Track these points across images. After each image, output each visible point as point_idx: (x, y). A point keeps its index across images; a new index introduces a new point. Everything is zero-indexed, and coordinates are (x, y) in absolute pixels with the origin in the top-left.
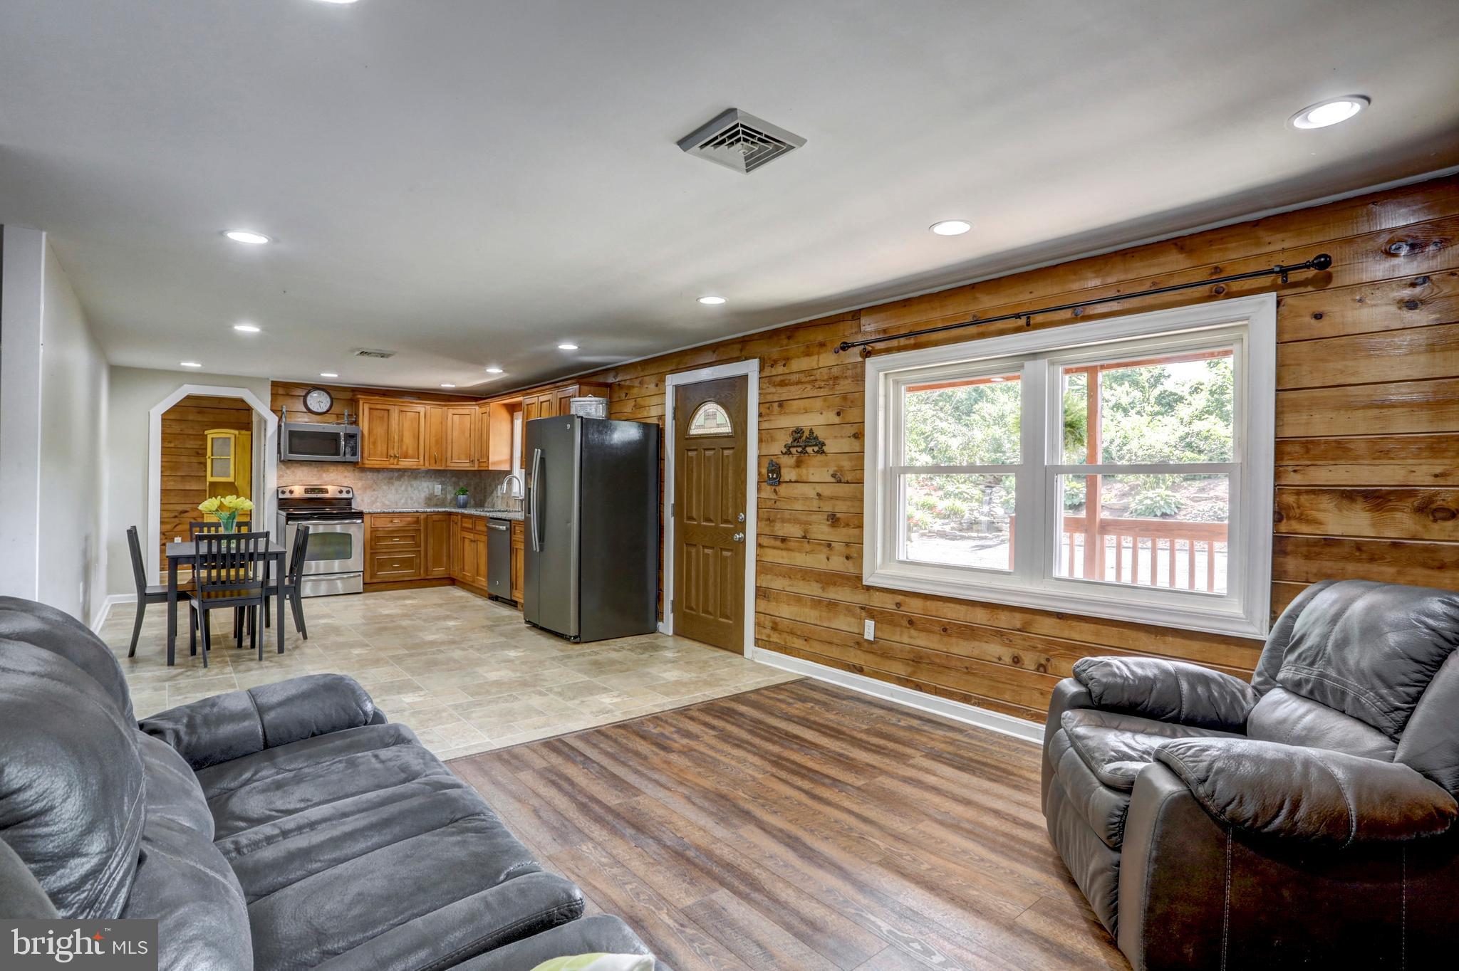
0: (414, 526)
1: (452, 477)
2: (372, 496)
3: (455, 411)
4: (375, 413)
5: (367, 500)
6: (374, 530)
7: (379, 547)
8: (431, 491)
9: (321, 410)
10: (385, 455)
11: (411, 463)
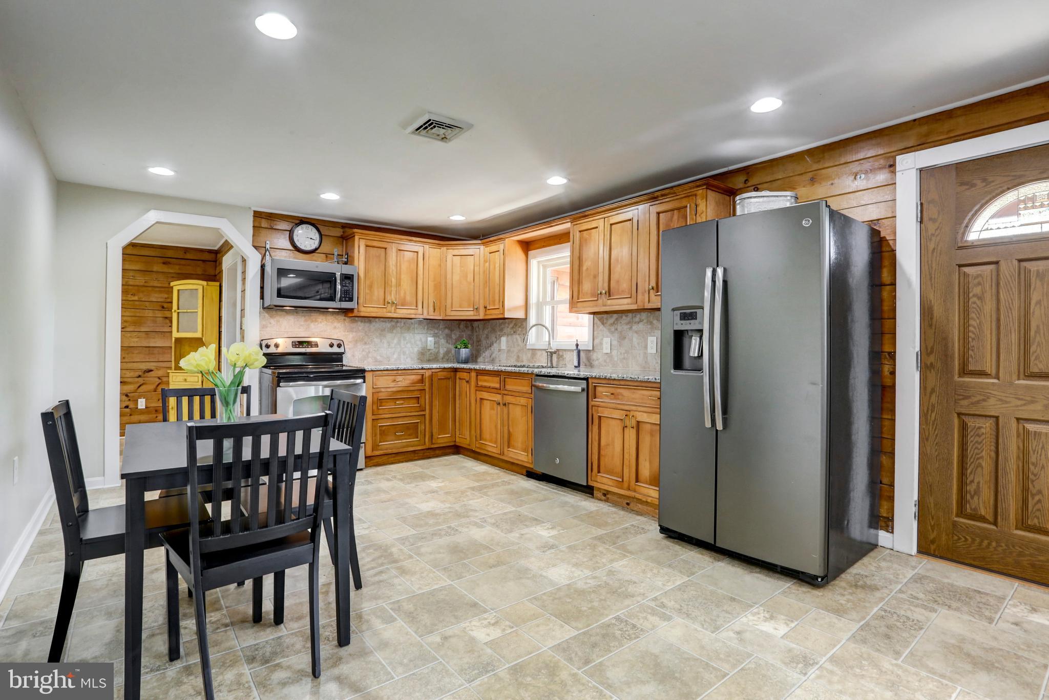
0: (419, 386)
1: (446, 328)
2: (363, 350)
3: (456, 252)
4: (373, 251)
5: (358, 355)
6: (376, 391)
7: (381, 412)
8: (424, 345)
9: (309, 248)
10: (382, 301)
11: (409, 311)
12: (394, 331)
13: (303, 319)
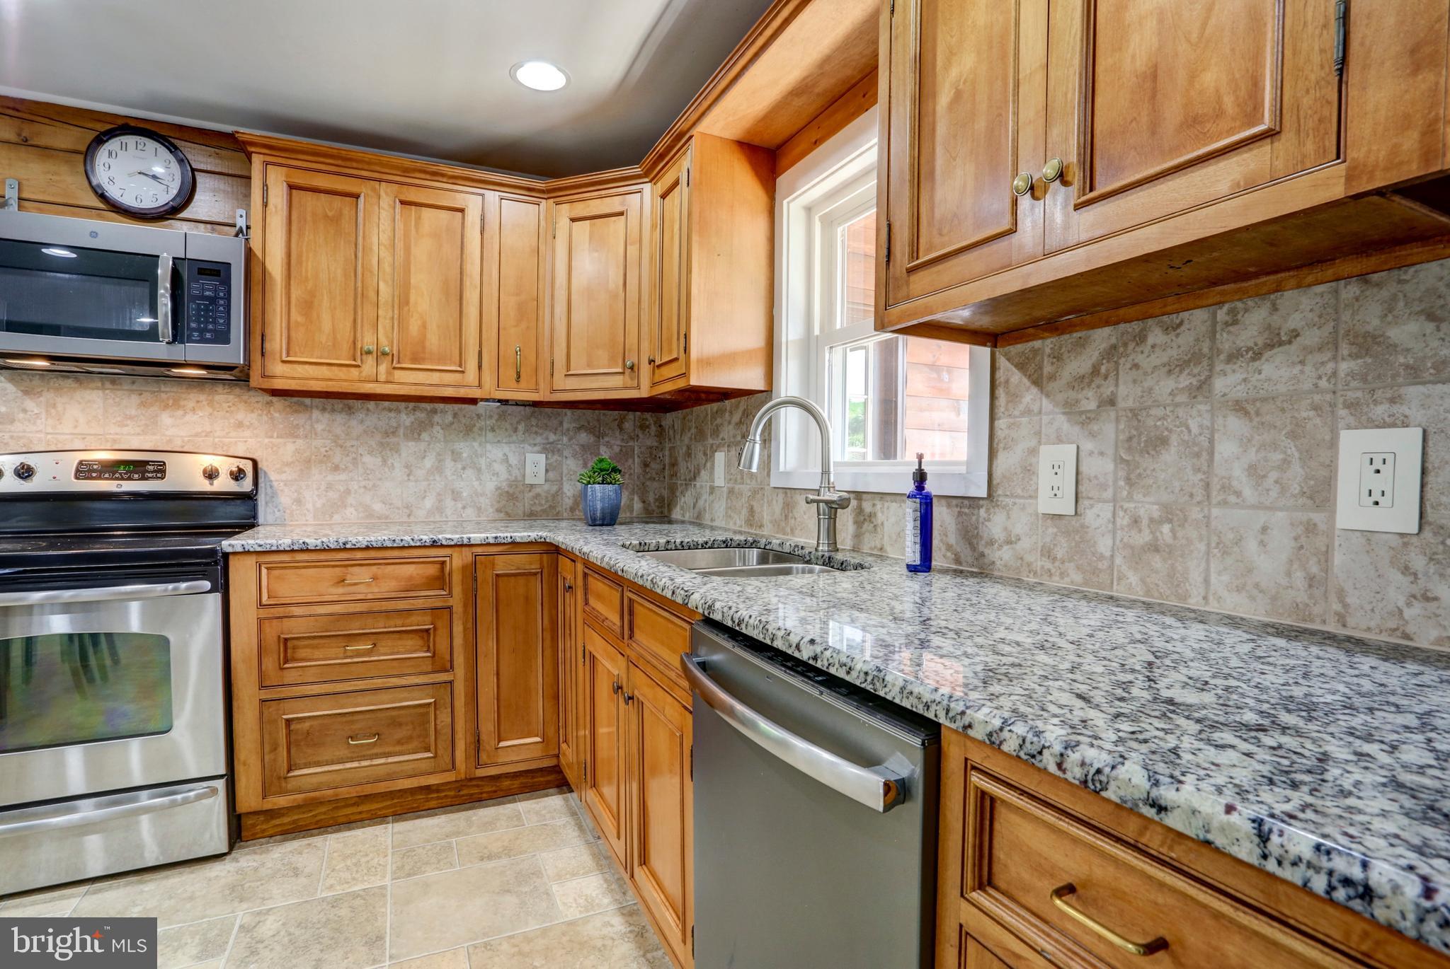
0: (432, 597)
1: (579, 429)
2: (329, 487)
3: (581, 209)
4: (309, 202)
5: (313, 500)
6: (272, 610)
7: (290, 678)
8: (516, 472)
9: (149, 203)
10: (346, 346)
11: (435, 378)
12: (425, 436)
13: (135, 399)
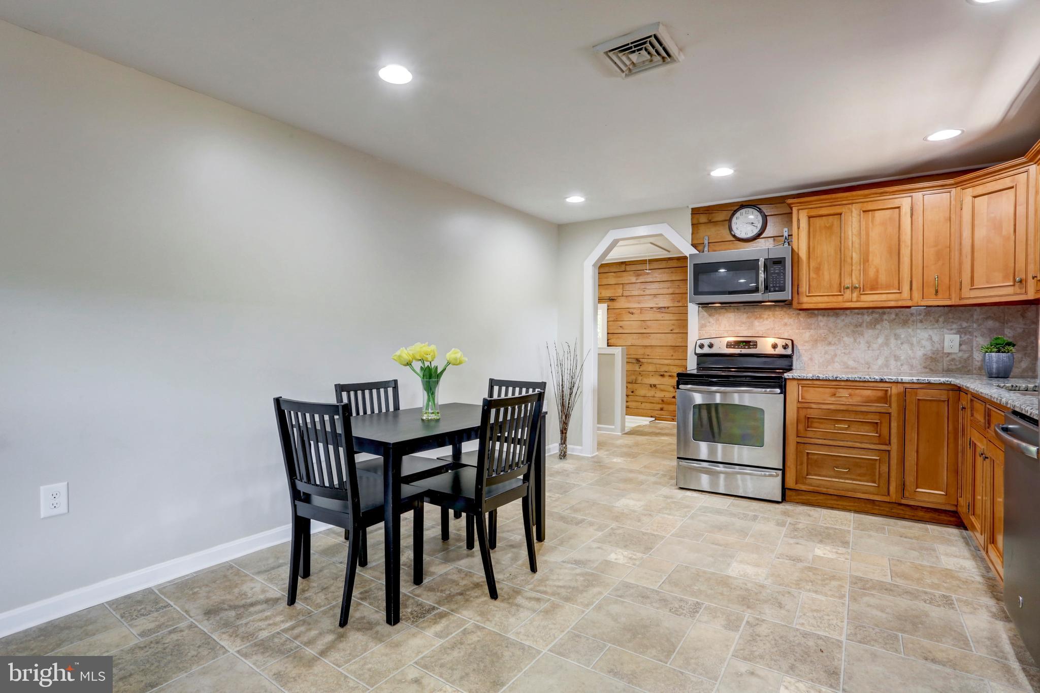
0: (881, 407)
2: (826, 353)
4: (818, 222)
5: (818, 359)
6: (803, 405)
7: (810, 434)
8: (937, 346)
9: (750, 235)
10: (836, 286)
11: (884, 297)
12: (878, 326)
